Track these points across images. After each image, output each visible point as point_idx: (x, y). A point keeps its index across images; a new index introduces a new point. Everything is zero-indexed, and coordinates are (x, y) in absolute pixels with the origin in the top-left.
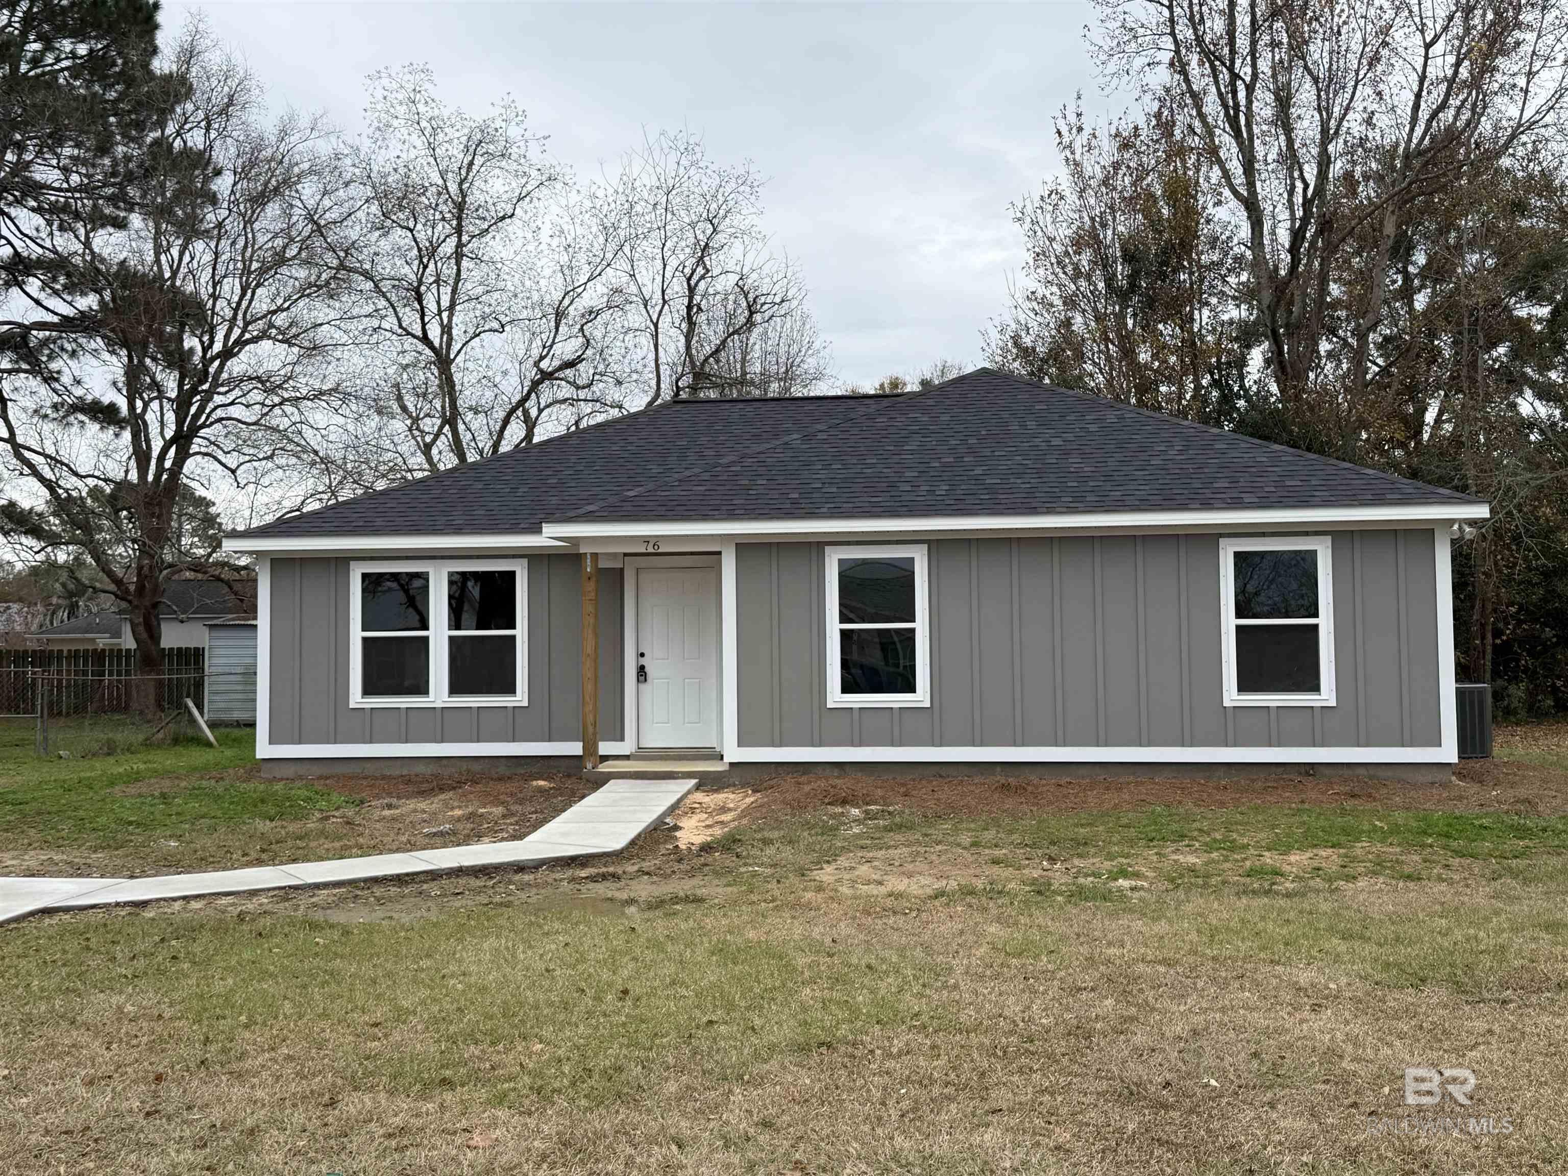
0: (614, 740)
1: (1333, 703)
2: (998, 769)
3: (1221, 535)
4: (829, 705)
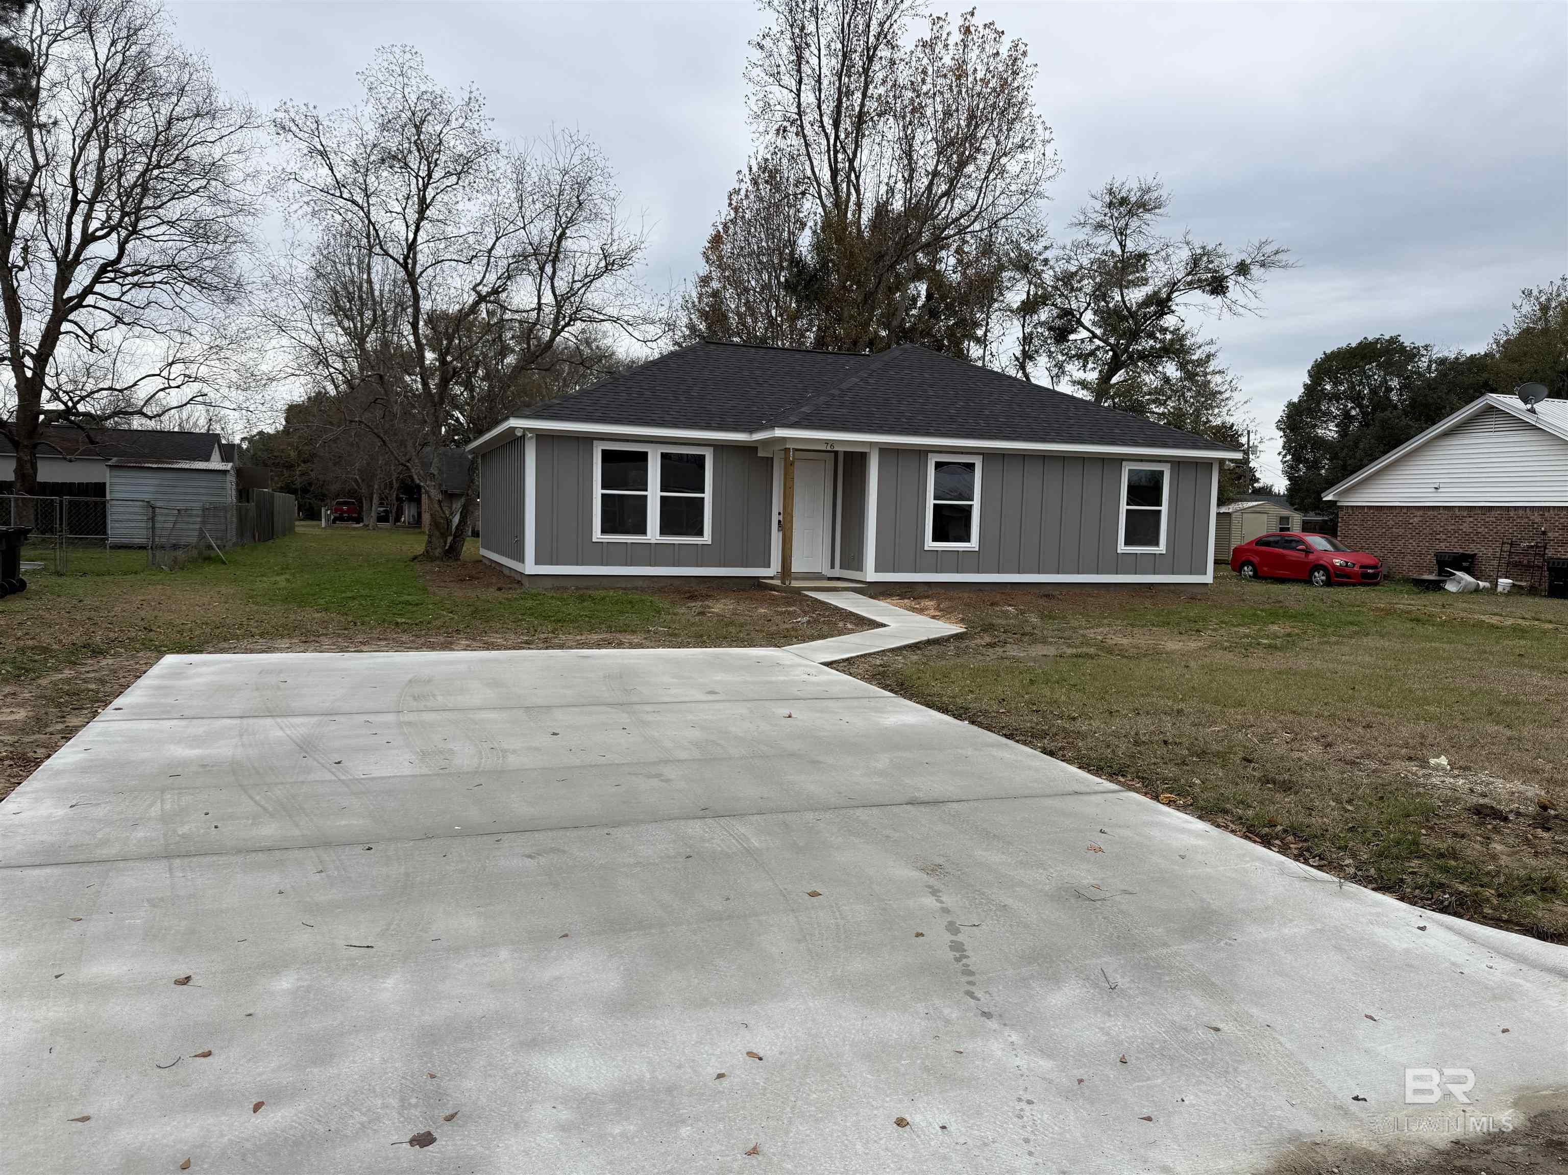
0: (764, 567)
1: (1164, 552)
2: (1009, 586)
3: (1123, 460)
4: (926, 548)
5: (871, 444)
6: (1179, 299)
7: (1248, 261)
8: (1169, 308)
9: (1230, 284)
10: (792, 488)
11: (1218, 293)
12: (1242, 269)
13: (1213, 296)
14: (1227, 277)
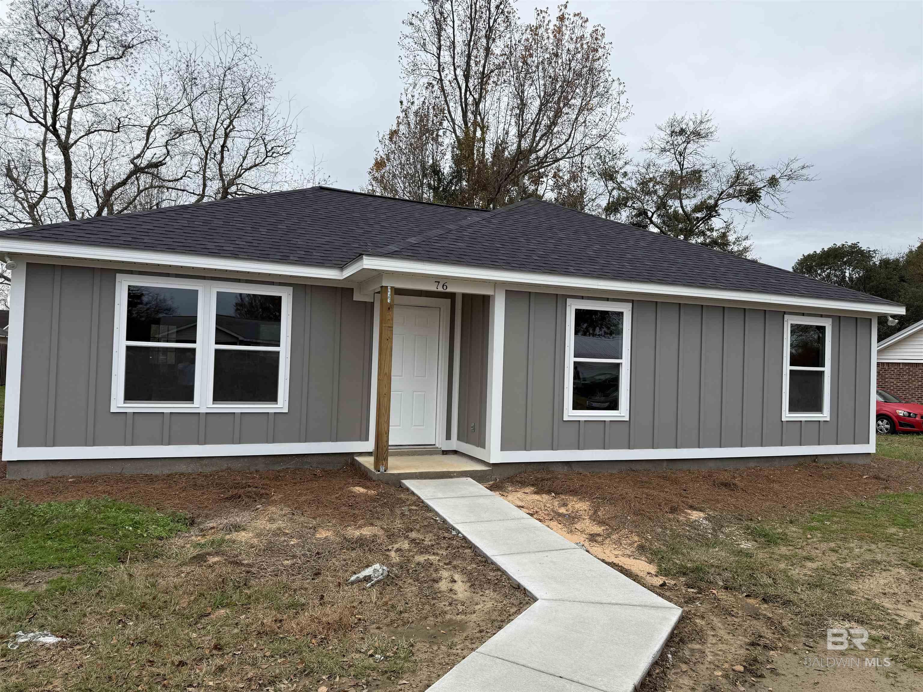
1: (828, 419)
2: (666, 464)
3: (785, 313)
4: (565, 419)
5: (496, 284)
6: (723, 205)
7: (778, 176)
8: (716, 211)
9: (763, 193)
10: (390, 339)
11: (753, 201)
12: (773, 182)
13: (749, 204)
14: (760, 188)
